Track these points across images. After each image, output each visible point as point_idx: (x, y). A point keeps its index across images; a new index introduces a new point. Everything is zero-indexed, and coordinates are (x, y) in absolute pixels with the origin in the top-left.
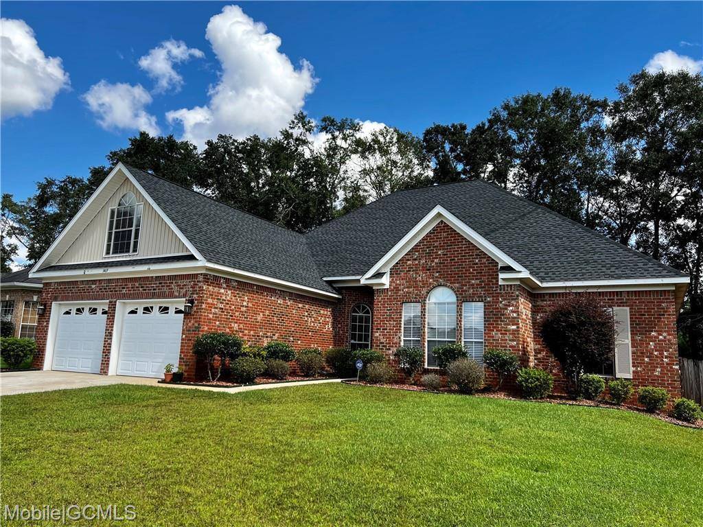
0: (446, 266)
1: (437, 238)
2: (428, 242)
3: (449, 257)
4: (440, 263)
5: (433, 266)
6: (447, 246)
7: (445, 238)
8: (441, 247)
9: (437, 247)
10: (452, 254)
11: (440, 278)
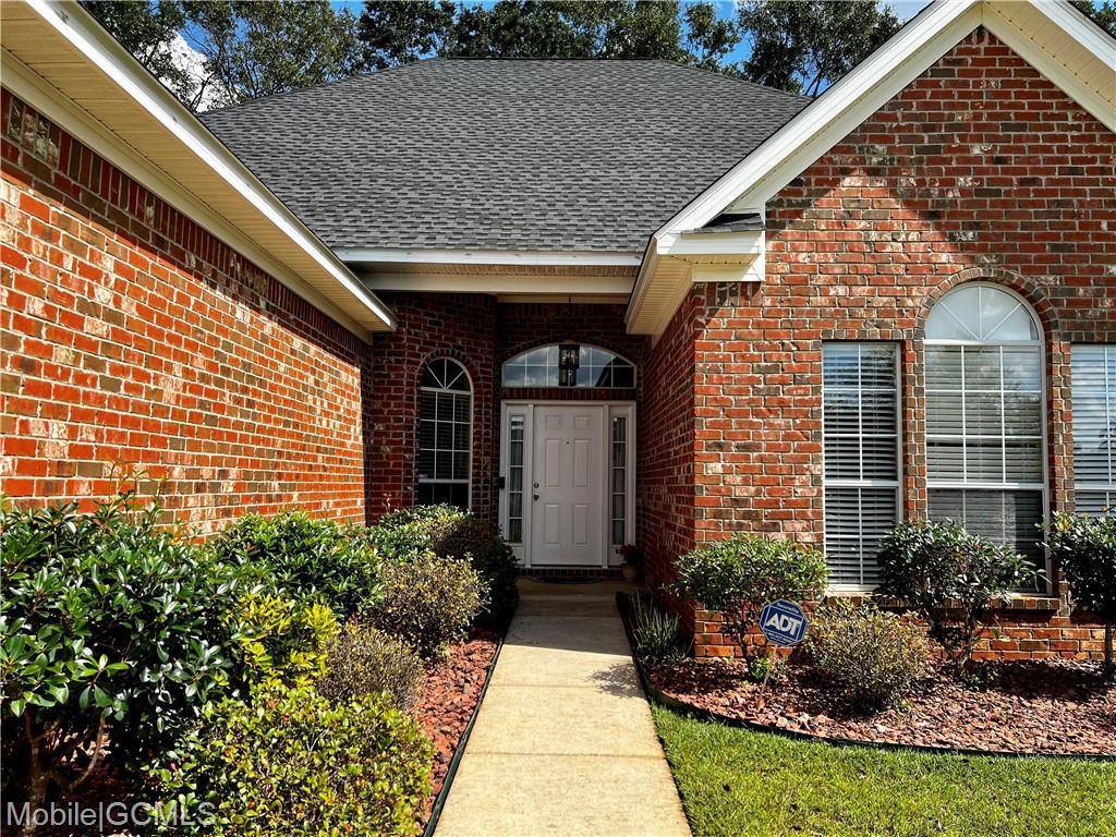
0: (1004, 204)
1: (963, 95)
2: (927, 106)
3: (1016, 171)
4: (980, 192)
5: (954, 203)
6: (1006, 127)
7: (997, 95)
8: (981, 132)
9: (965, 127)
10: (1028, 160)
11: (983, 249)
